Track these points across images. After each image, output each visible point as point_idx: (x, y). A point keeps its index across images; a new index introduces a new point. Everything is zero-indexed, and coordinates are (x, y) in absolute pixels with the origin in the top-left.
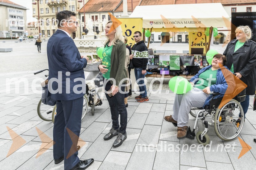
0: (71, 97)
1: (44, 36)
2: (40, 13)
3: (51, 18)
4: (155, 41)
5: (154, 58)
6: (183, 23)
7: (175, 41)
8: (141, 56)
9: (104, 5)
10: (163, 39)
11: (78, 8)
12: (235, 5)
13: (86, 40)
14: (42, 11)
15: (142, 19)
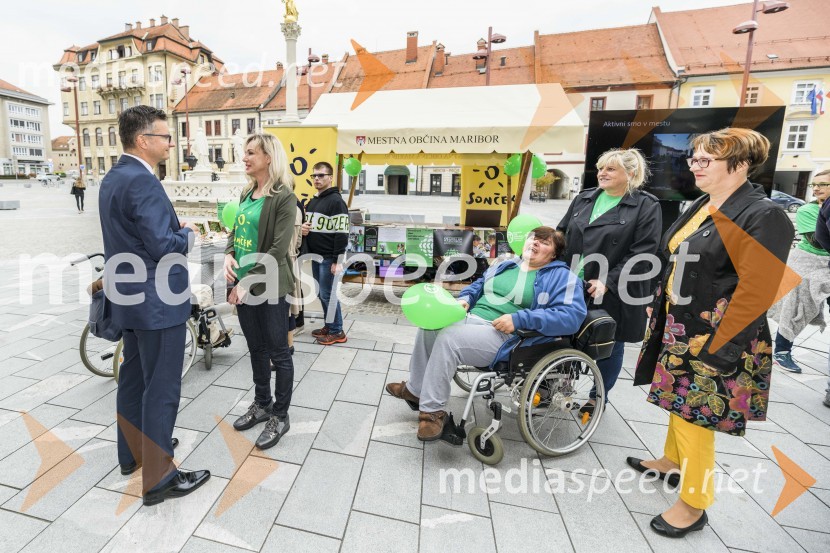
0: (158, 322)
1: (90, 172)
2: (80, 113)
3: (107, 126)
4: (368, 188)
5: (363, 233)
6: (448, 139)
7: (424, 190)
8: (330, 227)
9: (236, 92)
10: (389, 184)
11: (173, 101)
12: (604, 88)
13: (191, 184)
14: (85, 109)
15: (334, 128)
